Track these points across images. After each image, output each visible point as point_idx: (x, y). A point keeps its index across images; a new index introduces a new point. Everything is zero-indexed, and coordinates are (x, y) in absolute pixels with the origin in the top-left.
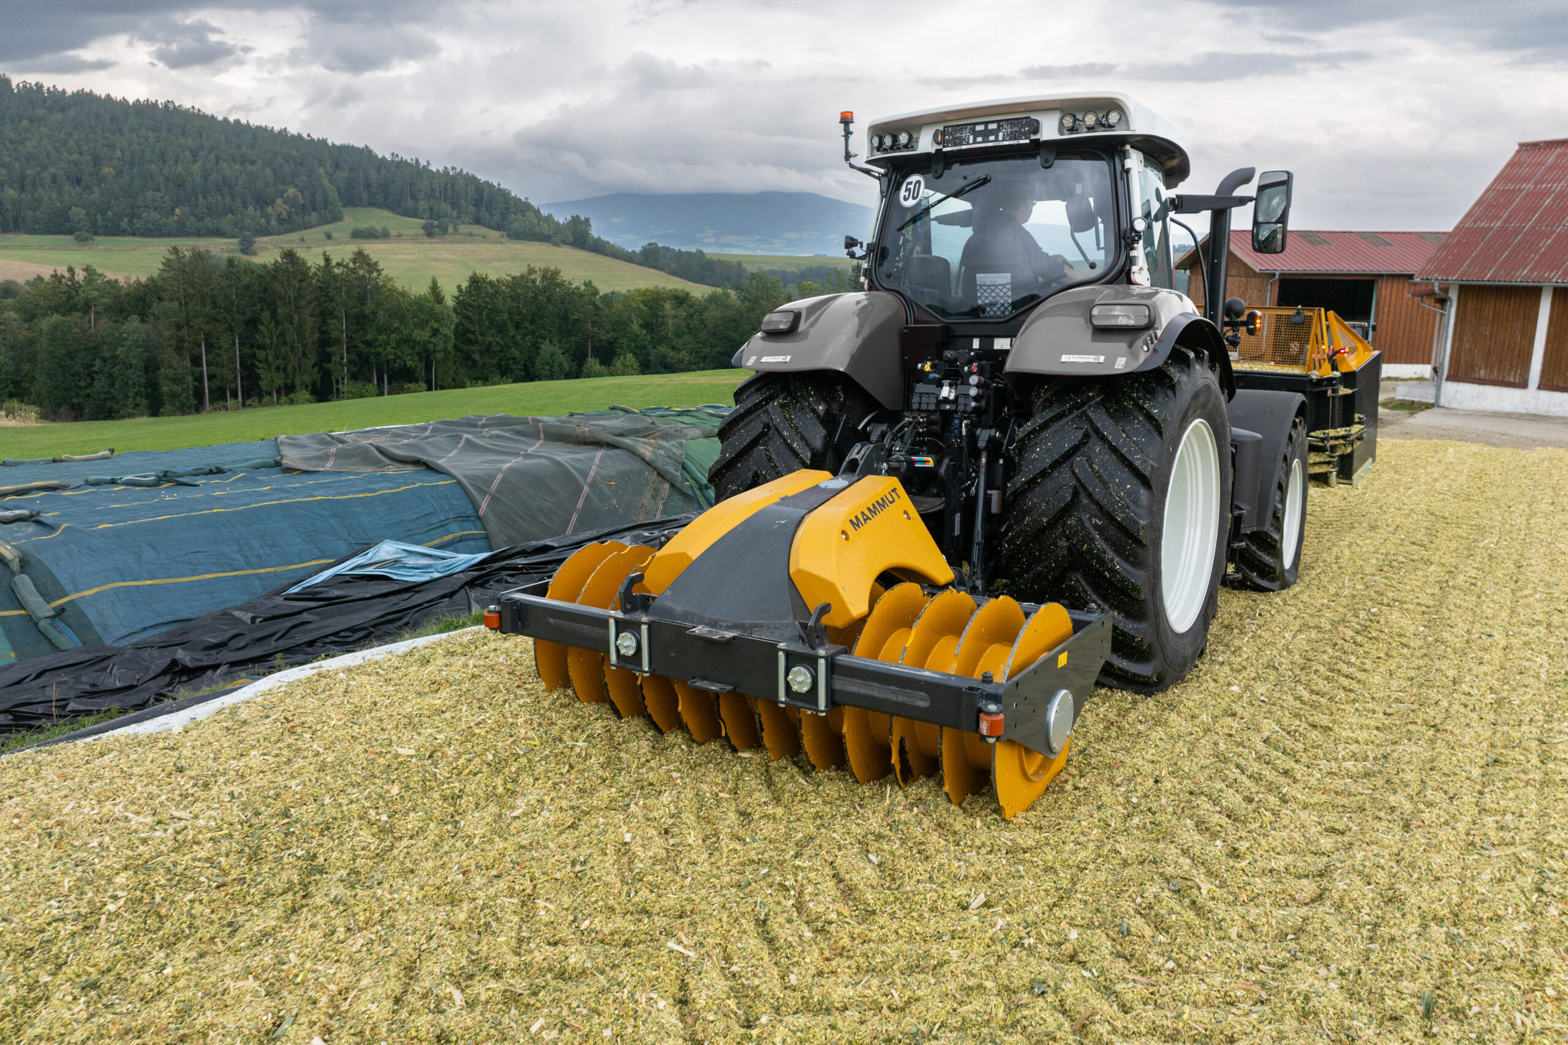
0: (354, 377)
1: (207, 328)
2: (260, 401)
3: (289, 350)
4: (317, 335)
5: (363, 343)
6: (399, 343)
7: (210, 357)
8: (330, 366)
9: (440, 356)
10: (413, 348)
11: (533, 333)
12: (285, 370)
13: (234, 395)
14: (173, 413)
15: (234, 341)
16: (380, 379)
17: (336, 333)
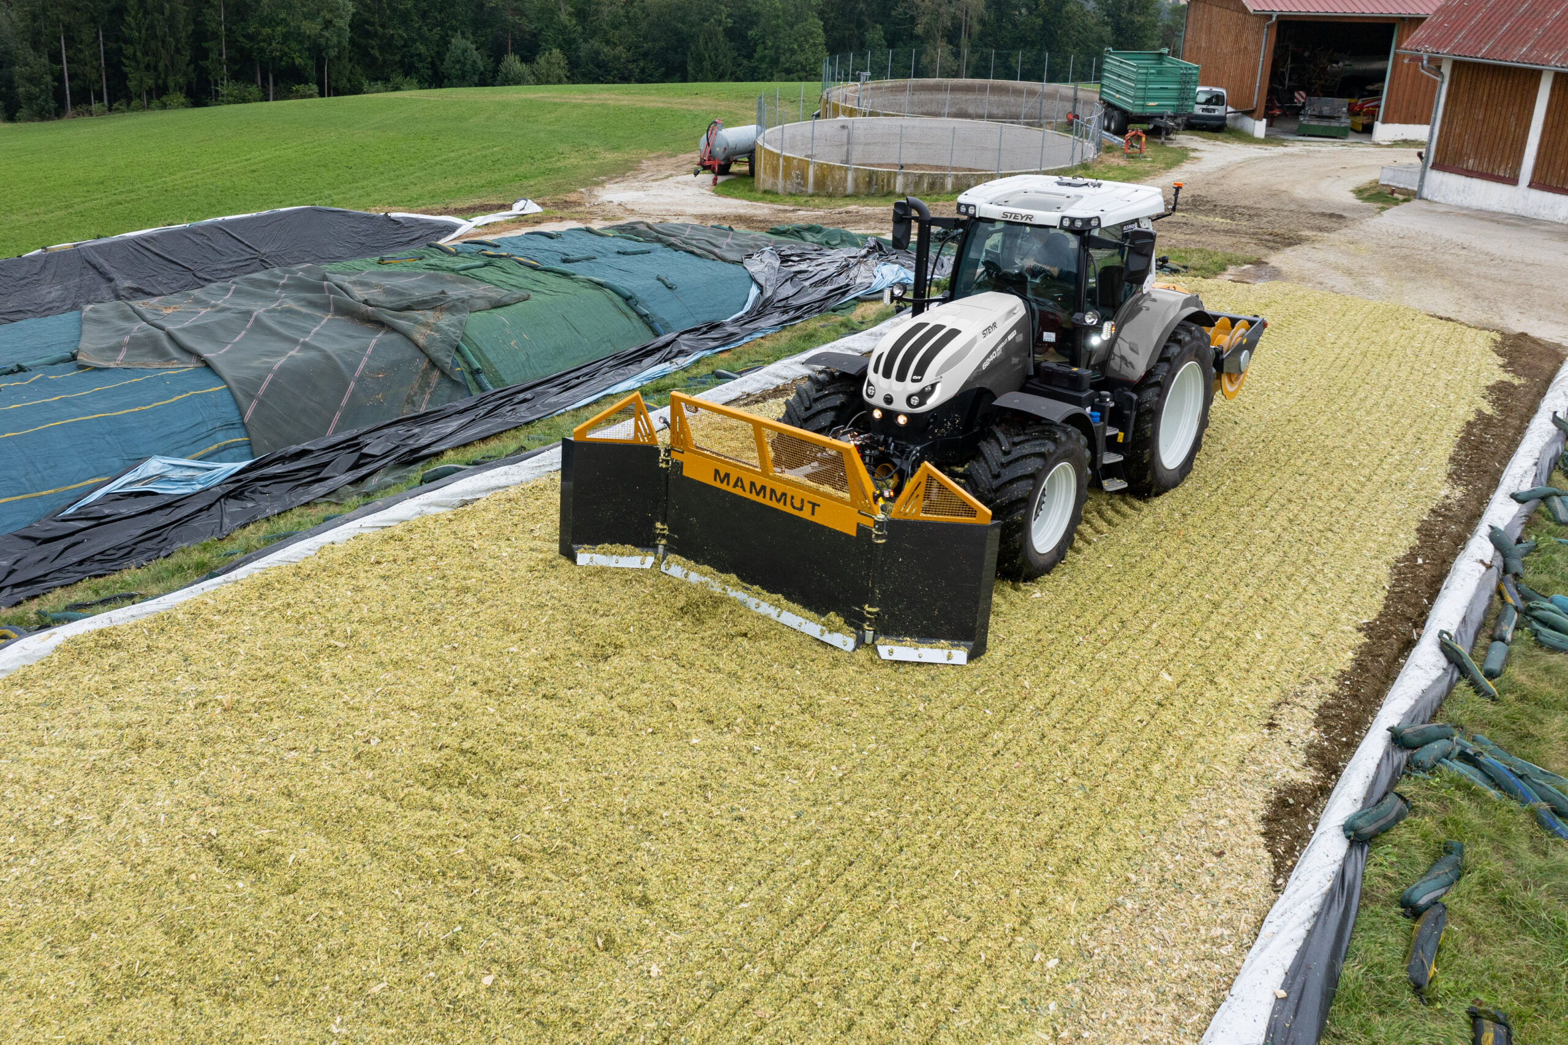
0: (235, 76)
1: (66, 19)
2: (129, 104)
3: (160, 44)
4: (191, 28)
5: (244, 36)
6: (286, 37)
7: (70, 53)
8: (207, 64)
9: (333, 53)
10: (301, 43)
11: (441, 24)
12: (156, 69)
13: (99, 98)
14: (31, 119)
15: (97, 33)
16: (265, 79)
17: (214, 25)
